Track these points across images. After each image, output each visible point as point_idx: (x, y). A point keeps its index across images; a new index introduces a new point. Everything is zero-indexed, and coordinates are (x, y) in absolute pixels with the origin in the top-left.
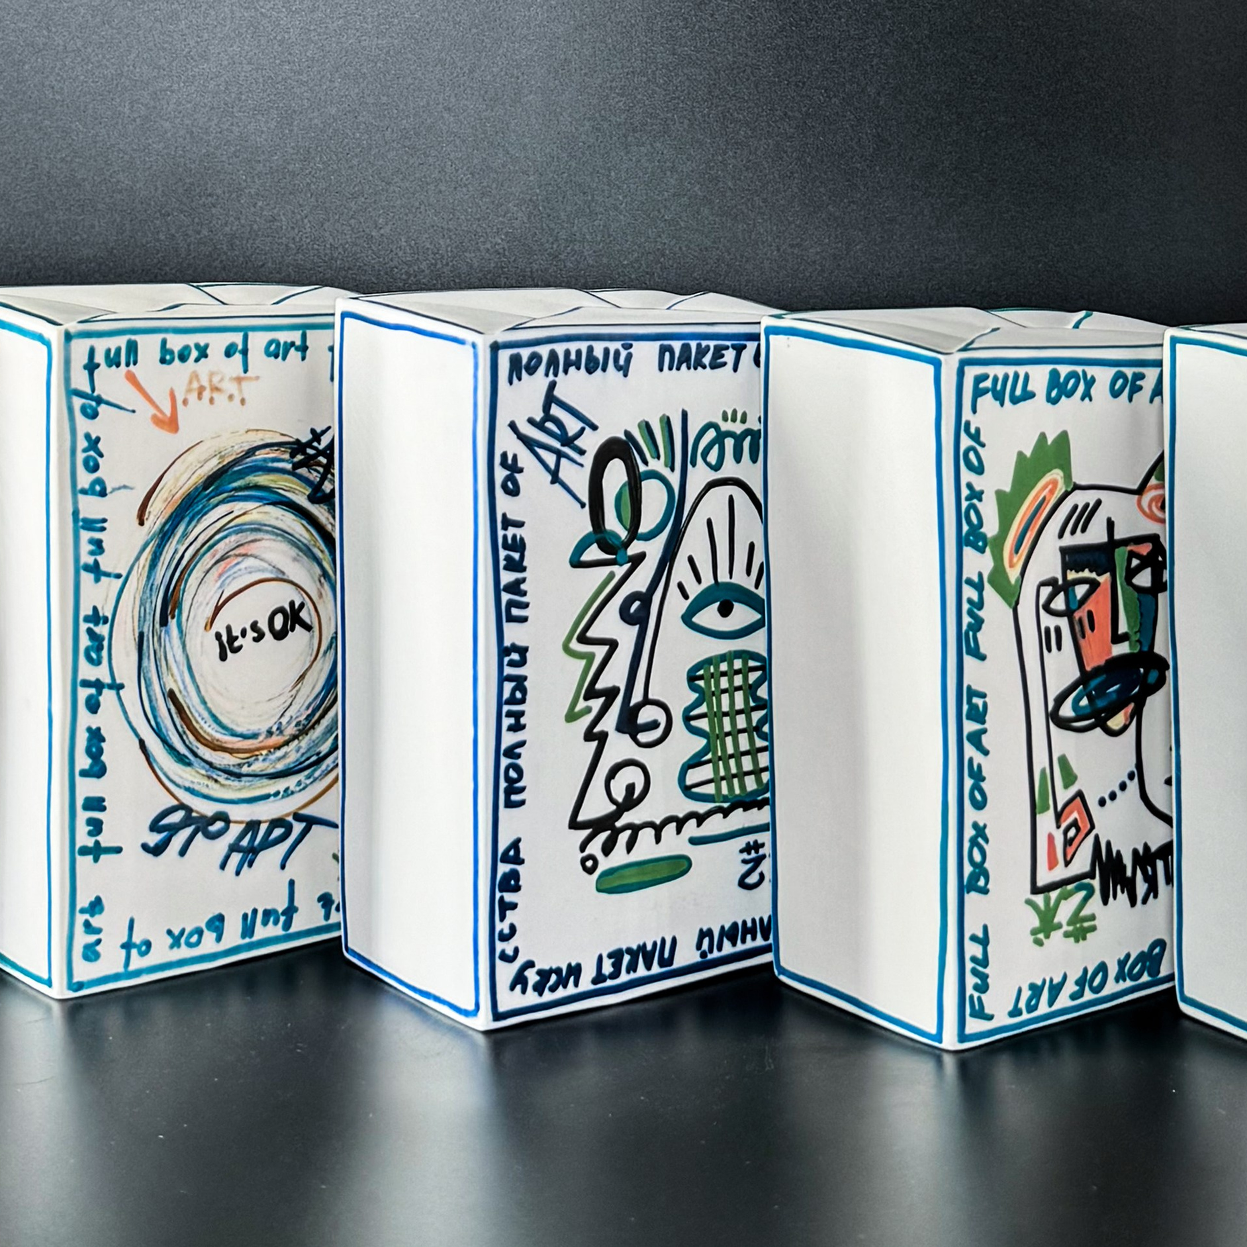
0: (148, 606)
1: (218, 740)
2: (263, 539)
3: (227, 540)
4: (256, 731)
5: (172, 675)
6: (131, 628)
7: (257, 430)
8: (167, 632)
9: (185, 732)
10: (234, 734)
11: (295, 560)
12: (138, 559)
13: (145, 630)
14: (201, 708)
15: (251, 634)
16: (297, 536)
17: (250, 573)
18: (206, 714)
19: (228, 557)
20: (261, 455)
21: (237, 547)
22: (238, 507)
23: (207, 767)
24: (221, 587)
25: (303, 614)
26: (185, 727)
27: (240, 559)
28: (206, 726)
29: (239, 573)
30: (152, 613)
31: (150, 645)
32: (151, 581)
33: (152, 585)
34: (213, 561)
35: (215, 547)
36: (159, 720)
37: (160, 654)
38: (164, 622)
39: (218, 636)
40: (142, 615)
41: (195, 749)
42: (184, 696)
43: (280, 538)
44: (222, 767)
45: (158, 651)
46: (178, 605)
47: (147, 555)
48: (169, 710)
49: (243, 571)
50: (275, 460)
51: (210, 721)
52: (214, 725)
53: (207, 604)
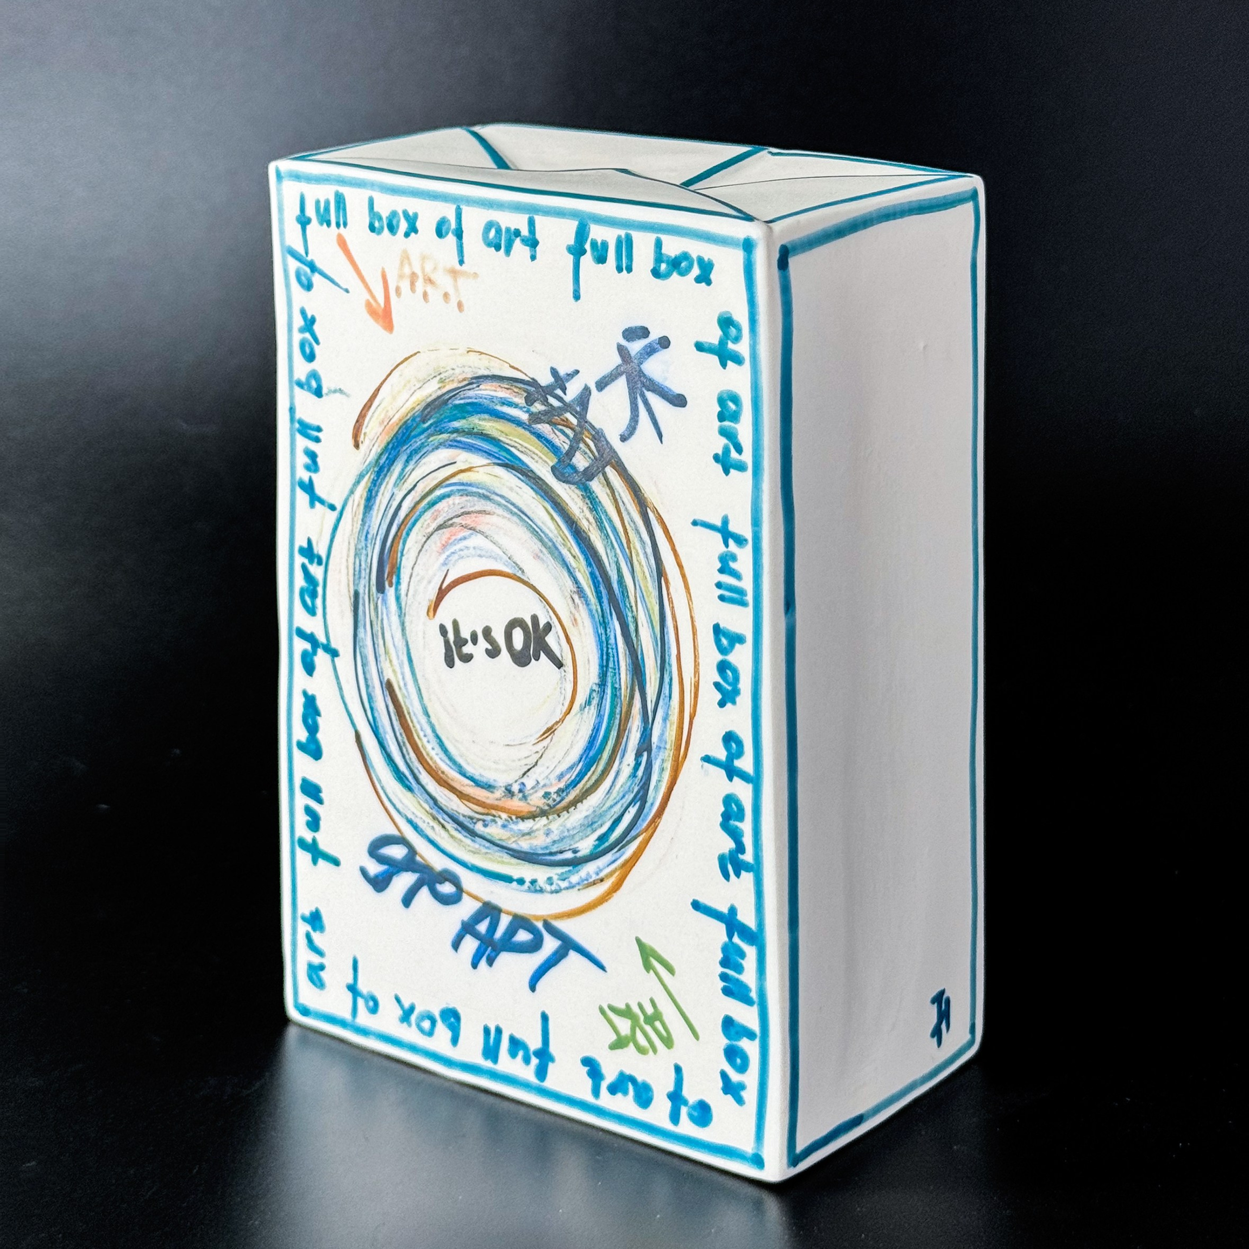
0: (363, 558)
1: (443, 772)
2: (494, 513)
3: (450, 500)
4: (492, 782)
5: (391, 661)
6: (346, 581)
7: (482, 353)
8: (384, 601)
9: (404, 743)
10: (464, 774)
11: (537, 557)
12: (352, 492)
13: (361, 591)
14: (423, 720)
15: (483, 644)
16: (539, 523)
17: (480, 556)
18: (429, 731)
19: (452, 525)
20: (487, 390)
21: (463, 514)
22: (464, 458)
23: (431, 802)
24: (445, 564)
25: (551, 640)
26: (404, 735)
27: (467, 533)
28: (429, 747)
29: (466, 552)
30: (368, 571)
31: (366, 608)
32: (366, 528)
33: (368, 533)
34: (434, 525)
35: (437, 507)
36: (376, 715)
37: (377, 628)
38: (381, 589)
39: (443, 630)
40: (357, 569)
41: (416, 771)
42: (404, 696)
43: (515, 519)
44: (450, 812)
45: (374, 623)
46: (396, 570)
47: (361, 491)
48: (387, 707)
49: (472, 551)
50: (505, 402)
51: (434, 742)
52: (438, 749)
53: (430, 582)
